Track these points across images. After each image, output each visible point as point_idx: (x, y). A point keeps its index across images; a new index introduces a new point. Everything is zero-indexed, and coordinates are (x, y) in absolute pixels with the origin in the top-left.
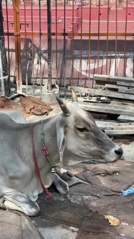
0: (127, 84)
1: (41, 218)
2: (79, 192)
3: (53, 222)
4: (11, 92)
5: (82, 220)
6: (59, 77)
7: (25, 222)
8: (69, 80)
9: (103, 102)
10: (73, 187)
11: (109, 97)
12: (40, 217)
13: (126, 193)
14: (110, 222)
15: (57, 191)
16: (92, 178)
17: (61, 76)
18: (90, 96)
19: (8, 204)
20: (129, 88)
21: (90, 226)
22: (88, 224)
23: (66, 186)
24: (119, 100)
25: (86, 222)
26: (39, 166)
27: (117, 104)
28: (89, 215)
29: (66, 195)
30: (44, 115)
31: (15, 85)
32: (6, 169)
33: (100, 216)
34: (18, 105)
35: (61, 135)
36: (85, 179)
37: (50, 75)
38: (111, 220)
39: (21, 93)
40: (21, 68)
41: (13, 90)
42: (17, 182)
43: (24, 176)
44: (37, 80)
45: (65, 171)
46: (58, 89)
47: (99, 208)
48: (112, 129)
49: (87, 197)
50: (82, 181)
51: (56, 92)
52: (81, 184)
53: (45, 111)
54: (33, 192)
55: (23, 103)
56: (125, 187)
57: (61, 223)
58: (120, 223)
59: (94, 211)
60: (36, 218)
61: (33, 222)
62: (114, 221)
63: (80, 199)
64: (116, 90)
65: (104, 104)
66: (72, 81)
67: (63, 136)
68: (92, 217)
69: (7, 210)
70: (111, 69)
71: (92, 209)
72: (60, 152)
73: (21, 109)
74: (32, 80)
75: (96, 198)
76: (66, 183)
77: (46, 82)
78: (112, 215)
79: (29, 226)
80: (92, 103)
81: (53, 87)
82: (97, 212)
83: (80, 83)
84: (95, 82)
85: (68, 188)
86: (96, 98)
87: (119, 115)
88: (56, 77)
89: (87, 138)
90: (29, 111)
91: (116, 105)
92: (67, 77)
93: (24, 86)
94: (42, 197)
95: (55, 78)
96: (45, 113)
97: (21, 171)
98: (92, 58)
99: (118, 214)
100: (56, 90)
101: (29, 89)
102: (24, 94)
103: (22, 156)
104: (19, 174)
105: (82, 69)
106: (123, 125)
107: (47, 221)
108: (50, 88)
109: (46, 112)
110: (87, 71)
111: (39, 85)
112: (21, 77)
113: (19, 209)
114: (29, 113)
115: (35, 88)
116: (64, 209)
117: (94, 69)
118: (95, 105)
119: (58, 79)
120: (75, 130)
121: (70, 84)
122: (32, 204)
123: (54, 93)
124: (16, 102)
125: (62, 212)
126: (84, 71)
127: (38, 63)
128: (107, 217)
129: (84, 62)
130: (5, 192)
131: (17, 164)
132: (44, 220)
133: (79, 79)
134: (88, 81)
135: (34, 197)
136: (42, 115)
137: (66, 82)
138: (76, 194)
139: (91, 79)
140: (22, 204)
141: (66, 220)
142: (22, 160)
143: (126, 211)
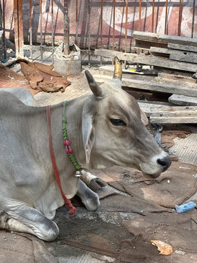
0: (183, 48)
1: (61, 244)
2: (114, 207)
3: (79, 249)
4: (7, 55)
5: (120, 246)
6: (79, 33)
7: (38, 248)
8: (95, 39)
9: (148, 74)
10: (105, 200)
11: (155, 67)
12: (59, 242)
13: (181, 208)
14: (159, 249)
15: (83, 206)
16: (131, 186)
17: (83, 32)
18: (127, 64)
19: (13, 223)
20: (185, 54)
21: (130, 255)
22: (129, 252)
23: (96, 198)
24: (170, 72)
25: (125, 250)
26: (59, 167)
27: (168, 77)
28: (130, 240)
29: (95, 211)
30: (57, 91)
31: (12, 44)
32: (12, 173)
33: (145, 241)
34: (18, 76)
35: (88, 126)
36: (122, 189)
37: (67, 31)
38: (161, 247)
39: (23, 57)
40: (22, 18)
41: (9, 51)
42: (27, 191)
43: (38, 183)
44: (47, 37)
45: (94, 177)
46: (79, 53)
47: (143, 229)
48: (161, 115)
49: (126, 215)
50: (117, 192)
51: (76, 58)
52: (116, 196)
53: (59, 86)
54: (49, 206)
55: (26, 73)
56: (179, 200)
57: (90, 251)
58: (174, 251)
59: (136, 234)
60: (53, 244)
61: (50, 249)
62: (164, 249)
63: (116, 217)
64: (166, 56)
65: (149, 77)
66: (99, 39)
67: (91, 126)
68: (133, 242)
69: (12, 232)
70: (159, 23)
71: (133, 231)
72: (87, 150)
73: (23, 82)
74: (39, 37)
75: (138, 215)
76: (96, 195)
77: (59, 40)
78: (161, 240)
79: (44, 255)
80: (131, 75)
81: (71, 48)
82: (140, 235)
83: (111, 44)
84: (134, 43)
85: (99, 201)
86: (136, 67)
87: (171, 94)
88: (75, 33)
89: (123, 135)
90: (35, 86)
91: (167, 79)
92: (93, 33)
93: (27, 47)
94: (61, 214)
95: (74, 35)
96: (60, 89)
97: (34, 176)
98: (130, 5)
99: (170, 239)
100: (75, 53)
101: (34, 51)
102: (26, 59)
103: (35, 154)
104: (30, 180)
105: (115, 23)
106: (178, 110)
107: (70, 248)
108: (66, 50)
109: (62, 88)
110: (122, 25)
111: (50, 45)
112: (21, 33)
113: (30, 231)
114: (36, 89)
115: (43, 50)
116: (93, 231)
117: (133, 22)
118: (135, 78)
119: (79, 36)
120: (107, 122)
121: (97, 44)
122: (49, 224)
123: (72, 59)
124: (15, 71)
125: (90, 235)
126: (118, 25)
127: (47, 10)
128: (155, 242)
129: (118, 11)
130: (10, 206)
131: (28, 165)
132: (66, 246)
133: (109, 36)
134: (124, 41)
135: (51, 213)
136: (55, 92)
137: (90, 42)
138: (109, 210)
139: (128, 37)
140: (35, 223)
141: (97, 246)
142: (35, 160)
143: (181, 235)
